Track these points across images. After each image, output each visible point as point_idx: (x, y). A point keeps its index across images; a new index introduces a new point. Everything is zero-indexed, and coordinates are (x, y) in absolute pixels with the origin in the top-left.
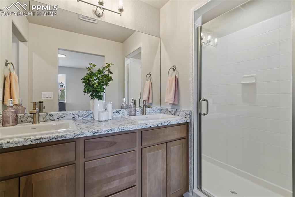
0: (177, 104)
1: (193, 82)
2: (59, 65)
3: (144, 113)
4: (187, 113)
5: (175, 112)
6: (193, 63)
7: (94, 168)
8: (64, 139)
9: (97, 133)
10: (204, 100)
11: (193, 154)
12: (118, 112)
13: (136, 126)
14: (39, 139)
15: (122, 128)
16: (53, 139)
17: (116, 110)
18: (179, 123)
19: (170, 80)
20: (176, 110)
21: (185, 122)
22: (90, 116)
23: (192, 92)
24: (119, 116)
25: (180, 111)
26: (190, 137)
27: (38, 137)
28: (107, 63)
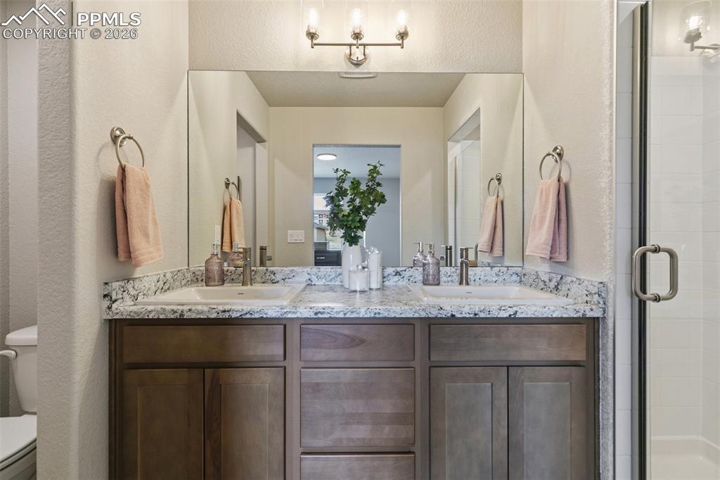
0: (563, 259)
1: (610, 193)
2: (315, 176)
3: (464, 280)
4: (590, 288)
5: (558, 284)
6: (611, 131)
7: (318, 384)
8: (265, 316)
9: (322, 313)
10: (657, 250)
11: (611, 421)
12: (400, 275)
13: (411, 309)
14: (228, 311)
15: (377, 311)
16: (247, 314)
17: (394, 269)
18: (554, 316)
19: (542, 189)
20: (561, 278)
21: (580, 315)
22: (338, 278)
23: (611, 224)
24: (401, 283)
25: (572, 282)
26: (603, 364)
27: (227, 308)
28: (369, 165)
